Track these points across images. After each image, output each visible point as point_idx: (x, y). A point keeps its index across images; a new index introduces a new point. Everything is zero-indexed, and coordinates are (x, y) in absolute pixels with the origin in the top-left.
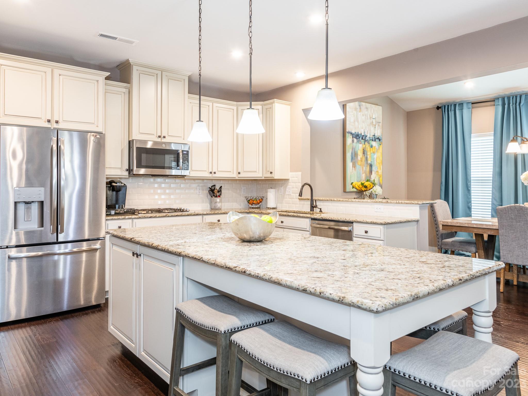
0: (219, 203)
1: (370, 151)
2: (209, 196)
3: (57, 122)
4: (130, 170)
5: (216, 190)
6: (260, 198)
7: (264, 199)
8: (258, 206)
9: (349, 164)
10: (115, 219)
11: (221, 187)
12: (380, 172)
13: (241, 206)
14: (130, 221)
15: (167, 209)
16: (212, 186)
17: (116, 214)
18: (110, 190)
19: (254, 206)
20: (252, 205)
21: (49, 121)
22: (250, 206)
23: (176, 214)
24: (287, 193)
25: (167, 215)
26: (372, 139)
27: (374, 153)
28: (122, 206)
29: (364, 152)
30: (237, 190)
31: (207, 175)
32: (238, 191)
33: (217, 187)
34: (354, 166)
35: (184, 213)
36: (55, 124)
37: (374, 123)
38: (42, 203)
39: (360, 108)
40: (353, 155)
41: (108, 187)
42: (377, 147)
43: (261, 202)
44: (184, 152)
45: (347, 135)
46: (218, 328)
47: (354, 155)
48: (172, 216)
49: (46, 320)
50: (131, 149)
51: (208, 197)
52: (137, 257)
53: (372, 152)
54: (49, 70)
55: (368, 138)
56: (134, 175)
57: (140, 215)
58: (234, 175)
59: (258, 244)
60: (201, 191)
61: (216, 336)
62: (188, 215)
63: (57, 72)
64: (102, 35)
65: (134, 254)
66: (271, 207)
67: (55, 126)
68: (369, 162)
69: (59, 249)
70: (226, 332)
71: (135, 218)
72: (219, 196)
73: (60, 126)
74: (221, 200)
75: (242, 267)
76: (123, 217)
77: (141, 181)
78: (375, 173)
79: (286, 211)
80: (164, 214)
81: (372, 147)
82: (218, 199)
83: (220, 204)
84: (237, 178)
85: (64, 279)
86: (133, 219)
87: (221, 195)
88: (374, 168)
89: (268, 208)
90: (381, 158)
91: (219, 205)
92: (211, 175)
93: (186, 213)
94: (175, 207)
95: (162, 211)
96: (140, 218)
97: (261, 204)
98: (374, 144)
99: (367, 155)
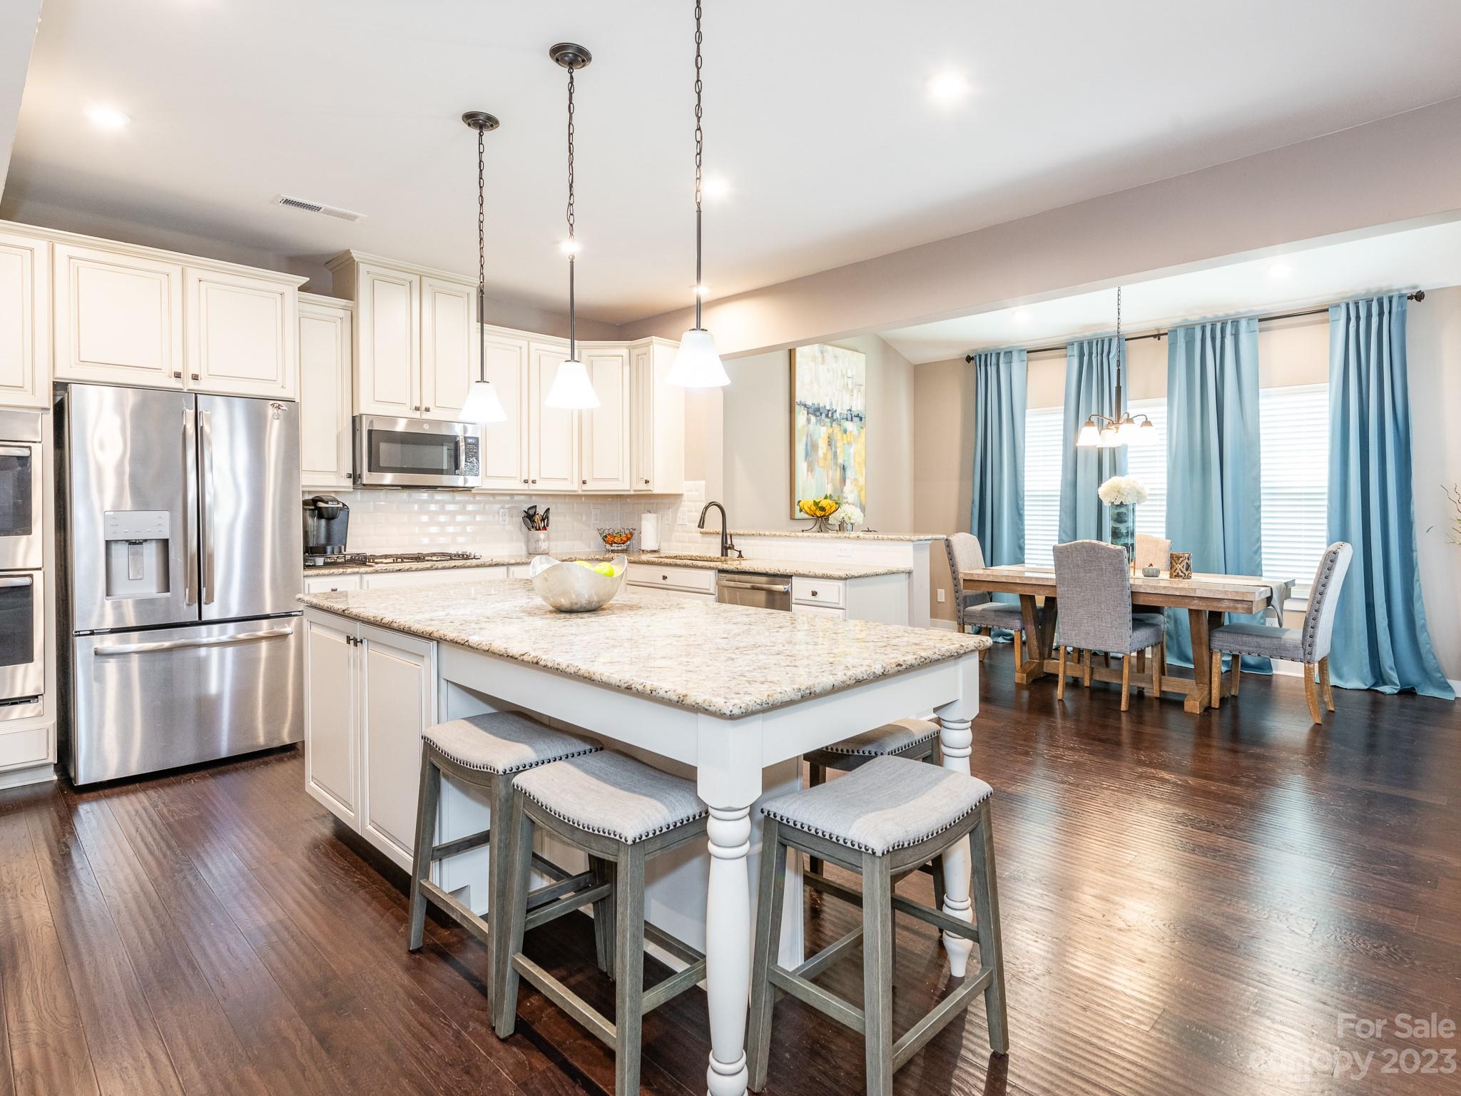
0: (544, 541)
1: (843, 439)
2: (524, 529)
3: (195, 378)
4: (355, 477)
5: (537, 516)
6: (627, 532)
7: (636, 533)
8: (624, 547)
9: (801, 465)
10: (324, 575)
11: (548, 509)
12: (862, 481)
13: (590, 548)
14: (357, 578)
15: (434, 554)
16: (529, 509)
17: (326, 565)
18: (313, 516)
19: (615, 547)
20: (611, 545)
21: (178, 375)
22: (608, 546)
23: (453, 563)
24: (680, 522)
25: (434, 567)
26: (845, 416)
27: (849, 443)
28: (340, 548)
29: (830, 442)
30: (582, 516)
31: (517, 485)
32: (584, 518)
33: (541, 511)
34: (811, 468)
35: (469, 562)
36: (192, 382)
37: (850, 387)
38: (166, 542)
39: (823, 357)
40: (809, 447)
41: (310, 510)
42: (855, 432)
43: (629, 539)
44: (470, 441)
45: (797, 408)
46: (493, 765)
47: (812, 448)
48: (444, 568)
49: (179, 778)
50: (358, 433)
51: (521, 530)
52: (356, 645)
53: (845, 442)
54: (175, 271)
55: (838, 416)
56: (364, 485)
57: (378, 567)
58: (575, 487)
59: (586, 615)
60: (507, 518)
61: (490, 780)
62: (478, 566)
63: (193, 274)
64: (287, 202)
65: (349, 640)
66: (649, 549)
67: (192, 385)
68: (840, 461)
69: (209, 636)
70: (508, 772)
71: (366, 573)
72: (545, 528)
73: (200, 386)
74: (548, 536)
75: (533, 654)
76: (341, 570)
77: (381, 497)
78: (851, 483)
79: (675, 557)
80: (428, 564)
81: (845, 431)
82: (542, 535)
83: (546, 544)
84: (580, 493)
85: (219, 696)
86: (362, 573)
87: (547, 525)
88: (849, 473)
89: (643, 551)
90: (863, 453)
91: (544, 546)
92: (525, 486)
93: (474, 562)
94: (452, 550)
95: (424, 558)
96: (377, 572)
97: (629, 542)
98: (849, 426)
99: (836, 447)
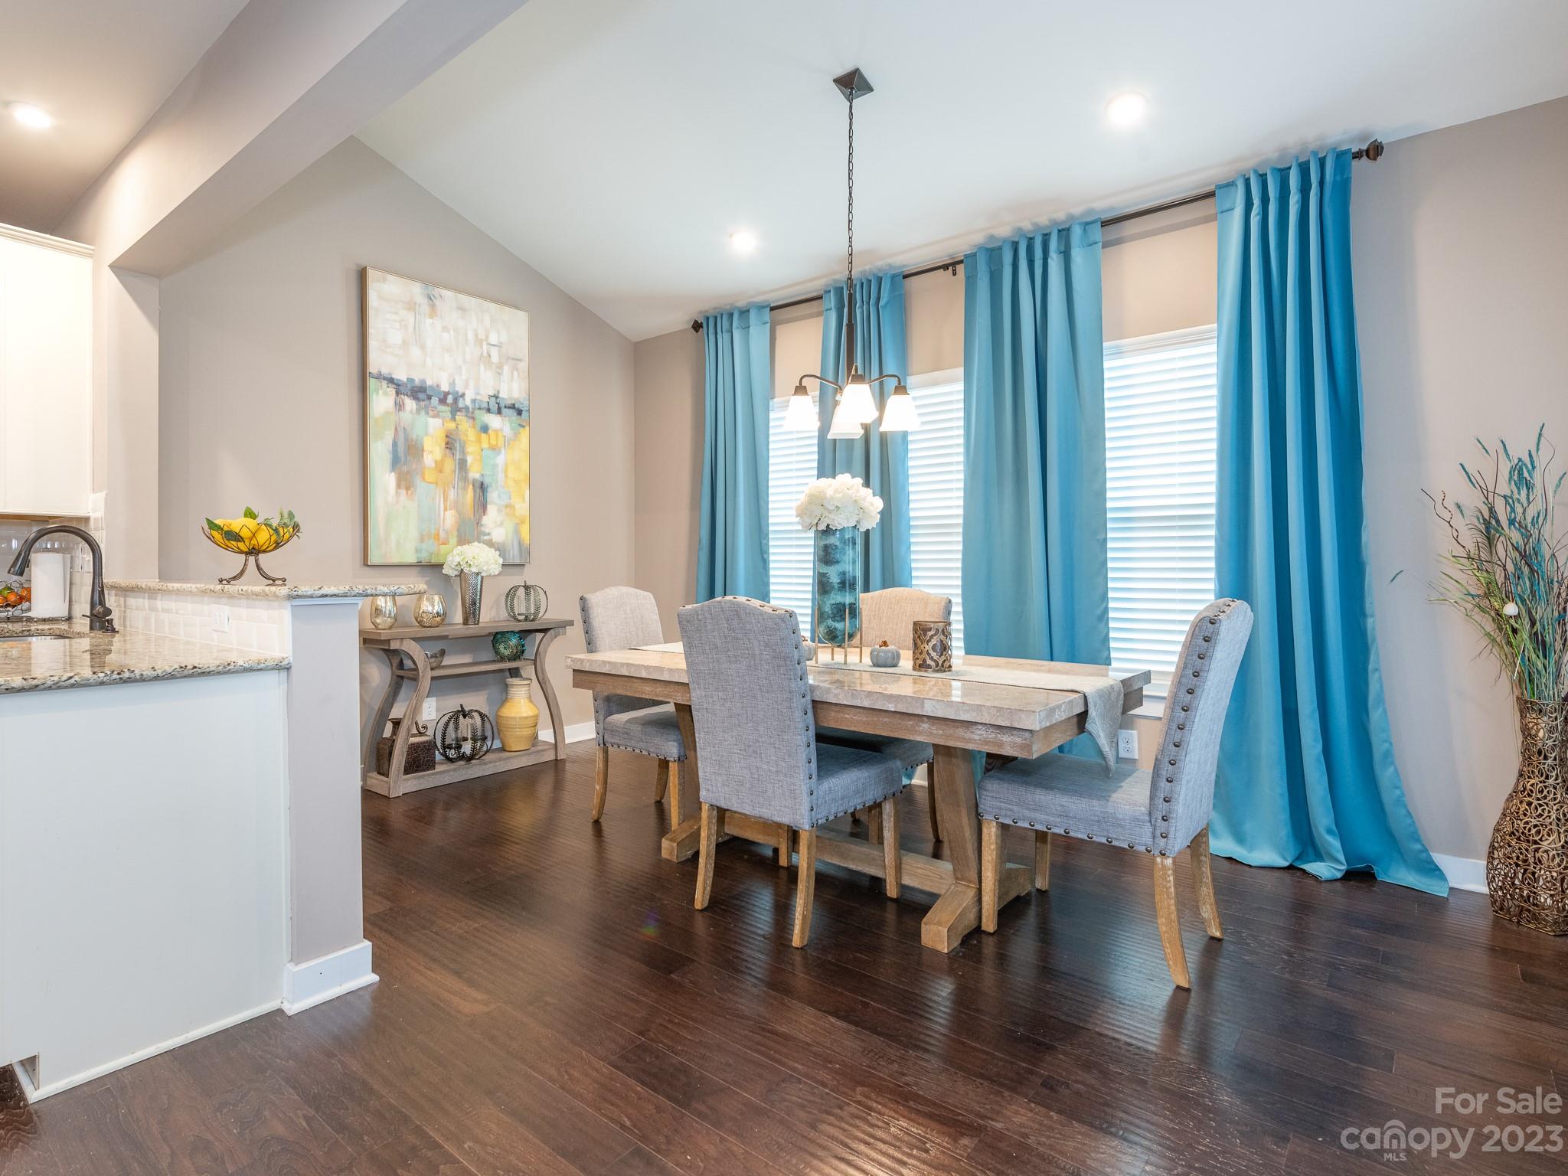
1: (479, 441)
9: (384, 480)
12: (522, 508)
26: (485, 405)
27: (494, 448)
29: (451, 443)
34: (405, 482)
37: (495, 358)
39: (433, 306)
40: (401, 449)
42: (507, 430)
45: (372, 383)
47: (406, 454)
53: (485, 445)
55: (468, 402)
68: (474, 474)
78: (499, 511)
81: (485, 429)
88: (493, 495)
90: (525, 466)
98: (494, 421)
99: (463, 452)
